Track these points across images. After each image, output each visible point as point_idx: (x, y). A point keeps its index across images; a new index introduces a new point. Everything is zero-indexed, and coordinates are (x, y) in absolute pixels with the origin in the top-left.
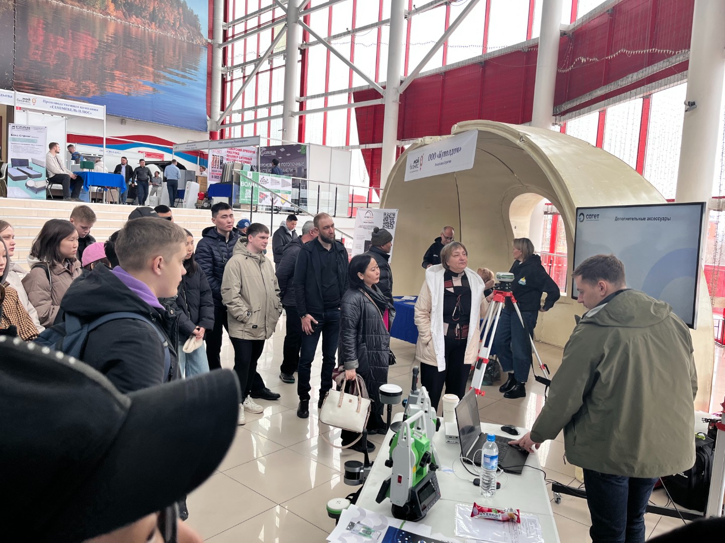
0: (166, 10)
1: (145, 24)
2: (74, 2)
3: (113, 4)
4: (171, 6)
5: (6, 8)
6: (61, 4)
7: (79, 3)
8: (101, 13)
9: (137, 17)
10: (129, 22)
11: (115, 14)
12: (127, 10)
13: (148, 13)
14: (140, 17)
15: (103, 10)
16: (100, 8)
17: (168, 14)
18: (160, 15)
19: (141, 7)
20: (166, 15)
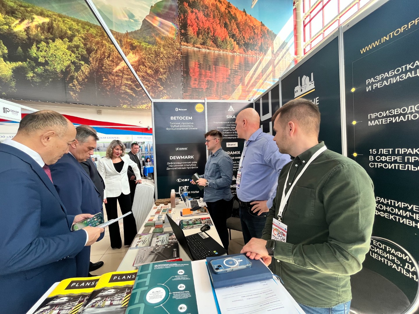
0: (268, 43)
1: (257, 54)
2: (215, 48)
3: (237, 45)
4: (271, 40)
5: (176, 59)
6: (208, 51)
7: (218, 48)
8: (231, 52)
9: (252, 51)
10: (247, 55)
11: (239, 51)
12: (245, 48)
13: (258, 47)
14: (253, 50)
15: (232, 50)
16: (230, 49)
17: (270, 45)
18: (265, 47)
19: (254, 44)
20: (269, 46)
